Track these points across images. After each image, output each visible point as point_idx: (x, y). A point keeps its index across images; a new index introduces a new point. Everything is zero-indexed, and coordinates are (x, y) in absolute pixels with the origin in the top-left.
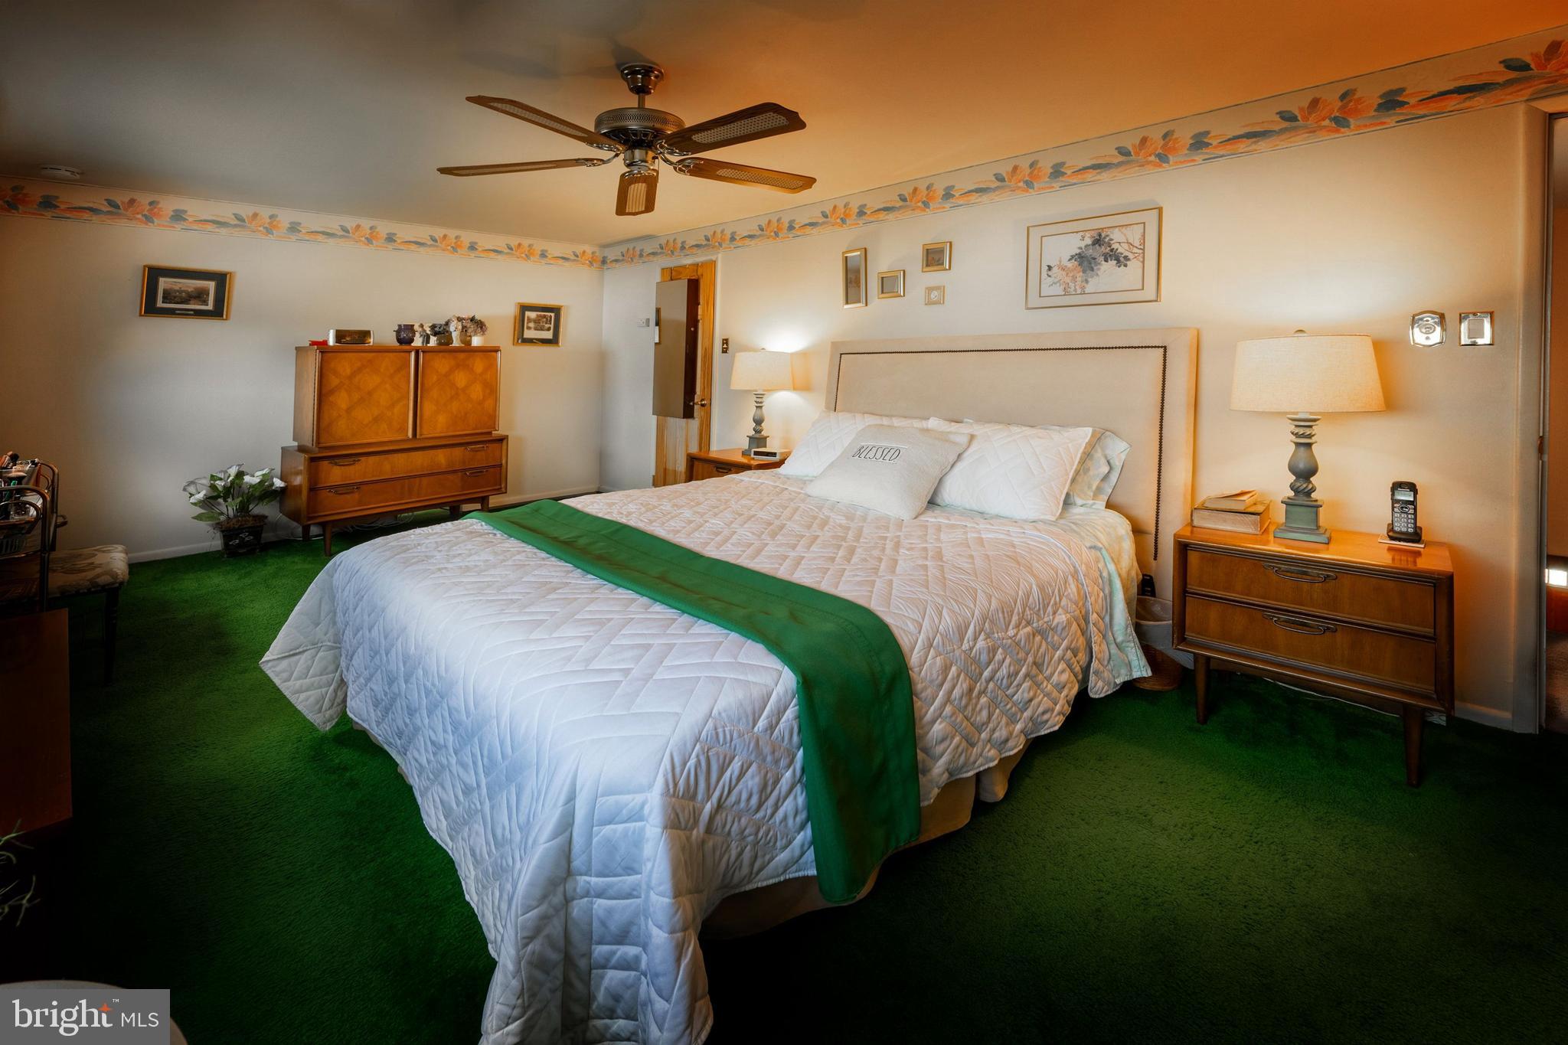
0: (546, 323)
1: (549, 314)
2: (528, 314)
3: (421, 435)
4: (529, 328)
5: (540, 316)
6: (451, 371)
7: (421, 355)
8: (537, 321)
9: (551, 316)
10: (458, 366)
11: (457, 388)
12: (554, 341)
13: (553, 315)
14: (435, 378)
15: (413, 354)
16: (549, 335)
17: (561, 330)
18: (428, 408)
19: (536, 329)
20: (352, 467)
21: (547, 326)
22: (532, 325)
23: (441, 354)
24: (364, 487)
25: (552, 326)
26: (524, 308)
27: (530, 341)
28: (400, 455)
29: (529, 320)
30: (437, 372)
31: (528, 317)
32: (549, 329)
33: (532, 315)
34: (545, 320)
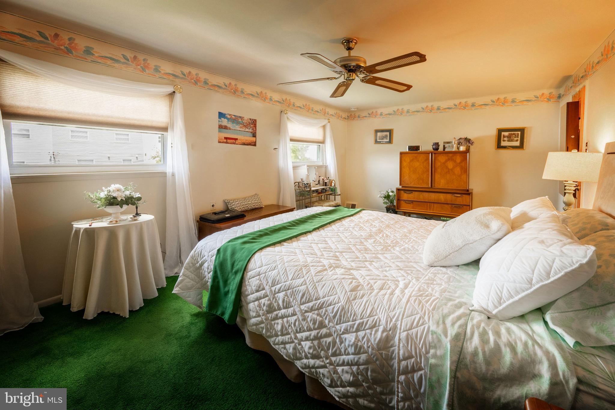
0: (515, 138)
1: (517, 132)
2: (503, 133)
3: (434, 186)
4: (504, 141)
5: (511, 134)
6: (446, 161)
7: (433, 155)
8: (509, 137)
9: (518, 134)
10: (449, 159)
11: (449, 169)
12: (521, 146)
13: (519, 133)
14: (439, 164)
15: (430, 154)
16: (517, 144)
17: (525, 140)
18: (437, 177)
19: (508, 141)
20: (410, 195)
21: (516, 139)
22: (506, 139)
23: (441, 154)
24: (414, 203)
25: (519, 139)
26: (500, 131)
27: (505, 147)
28: (426, 193)
29: (504, 137)
30: (440, 162)
31: (503, 135)
32: (517, 141)
33: (506, 134)
34: (514, 136)
